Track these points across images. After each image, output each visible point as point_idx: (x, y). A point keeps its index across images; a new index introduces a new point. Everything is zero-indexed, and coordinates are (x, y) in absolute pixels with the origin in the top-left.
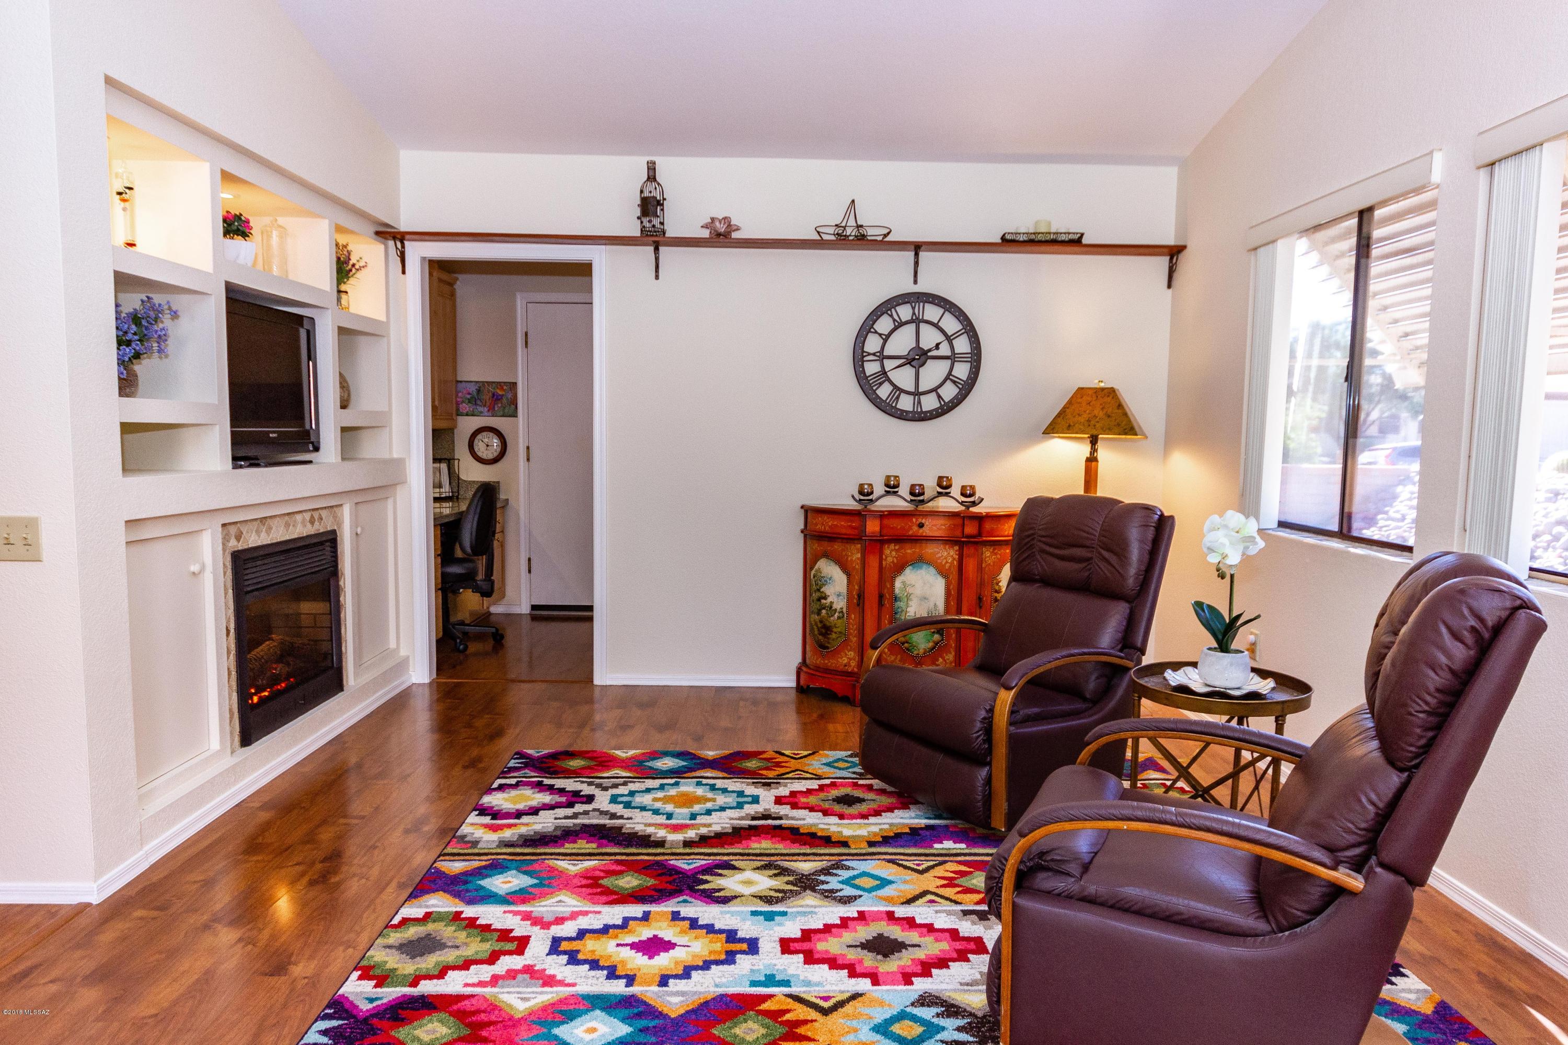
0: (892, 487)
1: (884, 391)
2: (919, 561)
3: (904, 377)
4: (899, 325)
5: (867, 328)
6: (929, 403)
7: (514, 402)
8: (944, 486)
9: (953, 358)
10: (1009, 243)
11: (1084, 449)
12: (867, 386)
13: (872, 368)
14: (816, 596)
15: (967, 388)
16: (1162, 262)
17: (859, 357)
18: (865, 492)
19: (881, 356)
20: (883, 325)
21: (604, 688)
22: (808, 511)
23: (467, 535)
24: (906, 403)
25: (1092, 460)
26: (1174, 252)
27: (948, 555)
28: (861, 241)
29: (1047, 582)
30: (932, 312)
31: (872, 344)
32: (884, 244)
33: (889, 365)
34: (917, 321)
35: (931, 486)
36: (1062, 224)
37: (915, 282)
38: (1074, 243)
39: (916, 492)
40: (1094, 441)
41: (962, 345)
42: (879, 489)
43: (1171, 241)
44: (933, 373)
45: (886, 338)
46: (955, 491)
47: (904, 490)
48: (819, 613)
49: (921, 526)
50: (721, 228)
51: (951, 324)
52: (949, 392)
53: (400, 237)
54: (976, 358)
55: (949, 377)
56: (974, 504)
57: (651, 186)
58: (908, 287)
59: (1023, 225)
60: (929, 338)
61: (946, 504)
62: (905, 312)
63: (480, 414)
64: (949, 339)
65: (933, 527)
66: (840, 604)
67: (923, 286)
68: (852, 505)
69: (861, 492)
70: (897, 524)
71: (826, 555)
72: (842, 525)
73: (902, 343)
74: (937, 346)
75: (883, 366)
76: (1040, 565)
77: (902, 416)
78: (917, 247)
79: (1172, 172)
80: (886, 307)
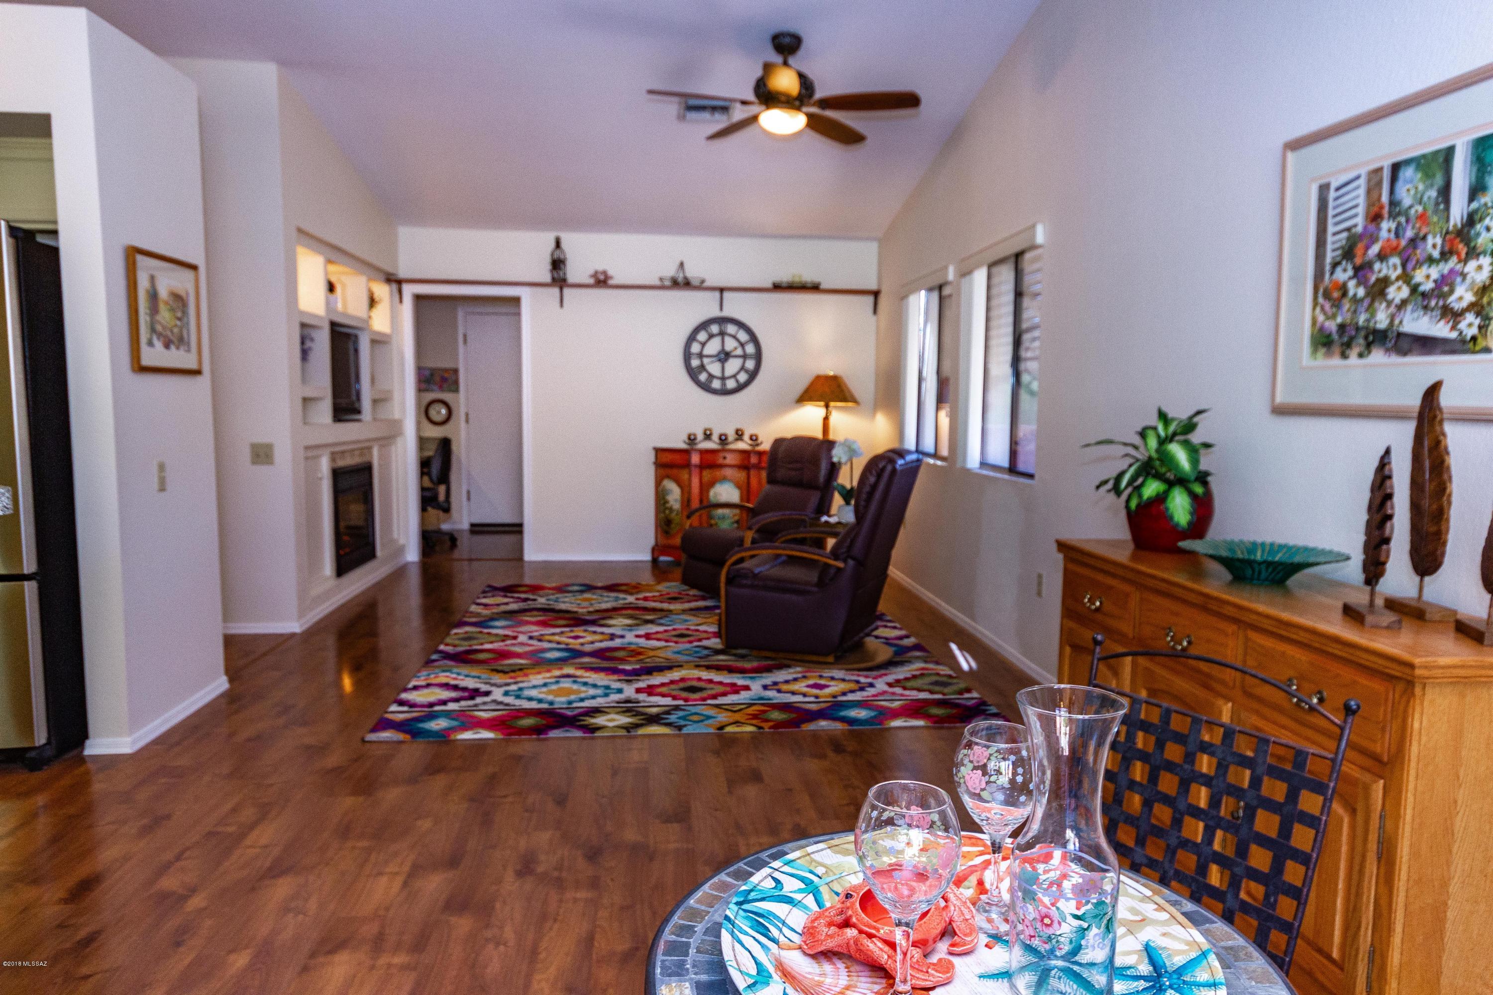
0: (708, 436)
1: (703, 377)
2: (724, 479)
3: (714, 368)
4: (711, 336)
5: (692, 338)
6: (731, 384)
7: (456, 383)
8: (739, 434)
9: (745, 357)
10: (777, 287)
11: (822, 412)
12: (693, 373)
13: (695, 363)
14: (662, 502)
15: (753, 375)
16: (870, 299)
17: (687, 356)
18: (692, 439)
19: (701, 356)
20: (702, 336)
21: (530, 562)
22: (659, 451)
23: (435, 468)
24: (716, 384)
25: (826, 419)
26: (876, 294)
27: (741, 475)
28: (687, 284)
29: (783, 483)
30: (731, 329)
31: (695, 348)
32: (701, 287)
33: (706, 360)
34: (722, 334)
35: (731, 436)
36: (808, 277)
37: (721, 309)
38: (815, 288)
39: (723, 439)
40: (827, 406)
41: (750, 349)
42: (700, 437)
43: (874, 287)
44: (733, 366)
45: (703, 345)
46: (746, 437)
47: (715, 437)
48: (664, 512)
49: (725, 458)
50: (602, 277)
51: (743, 336)
52: (743, 377)
53: (399, 282)
54: (758, 357)
55: (743, 368)
56: (758, 445)
57: (557, 253)
58: (715, 313)
59: (784, 277)
60: (730, 344)
61: (742, 445)
62: (715, 329)
63: (432, 391)
64: (742, 345)
65: (731, 459)
66: (677, 506)
67: (727, 313)
68: (683, 446)
69: (689, 439)
70: (709, 457)
71: (668, 477)
72: (677, 458)
73: (713, 347)
74: (736, 348)
75: (702, 362)
76: (781, 473)
77: (715, 392)
78: (722, 290)
79: (874, 247)
80: (704, 326)
